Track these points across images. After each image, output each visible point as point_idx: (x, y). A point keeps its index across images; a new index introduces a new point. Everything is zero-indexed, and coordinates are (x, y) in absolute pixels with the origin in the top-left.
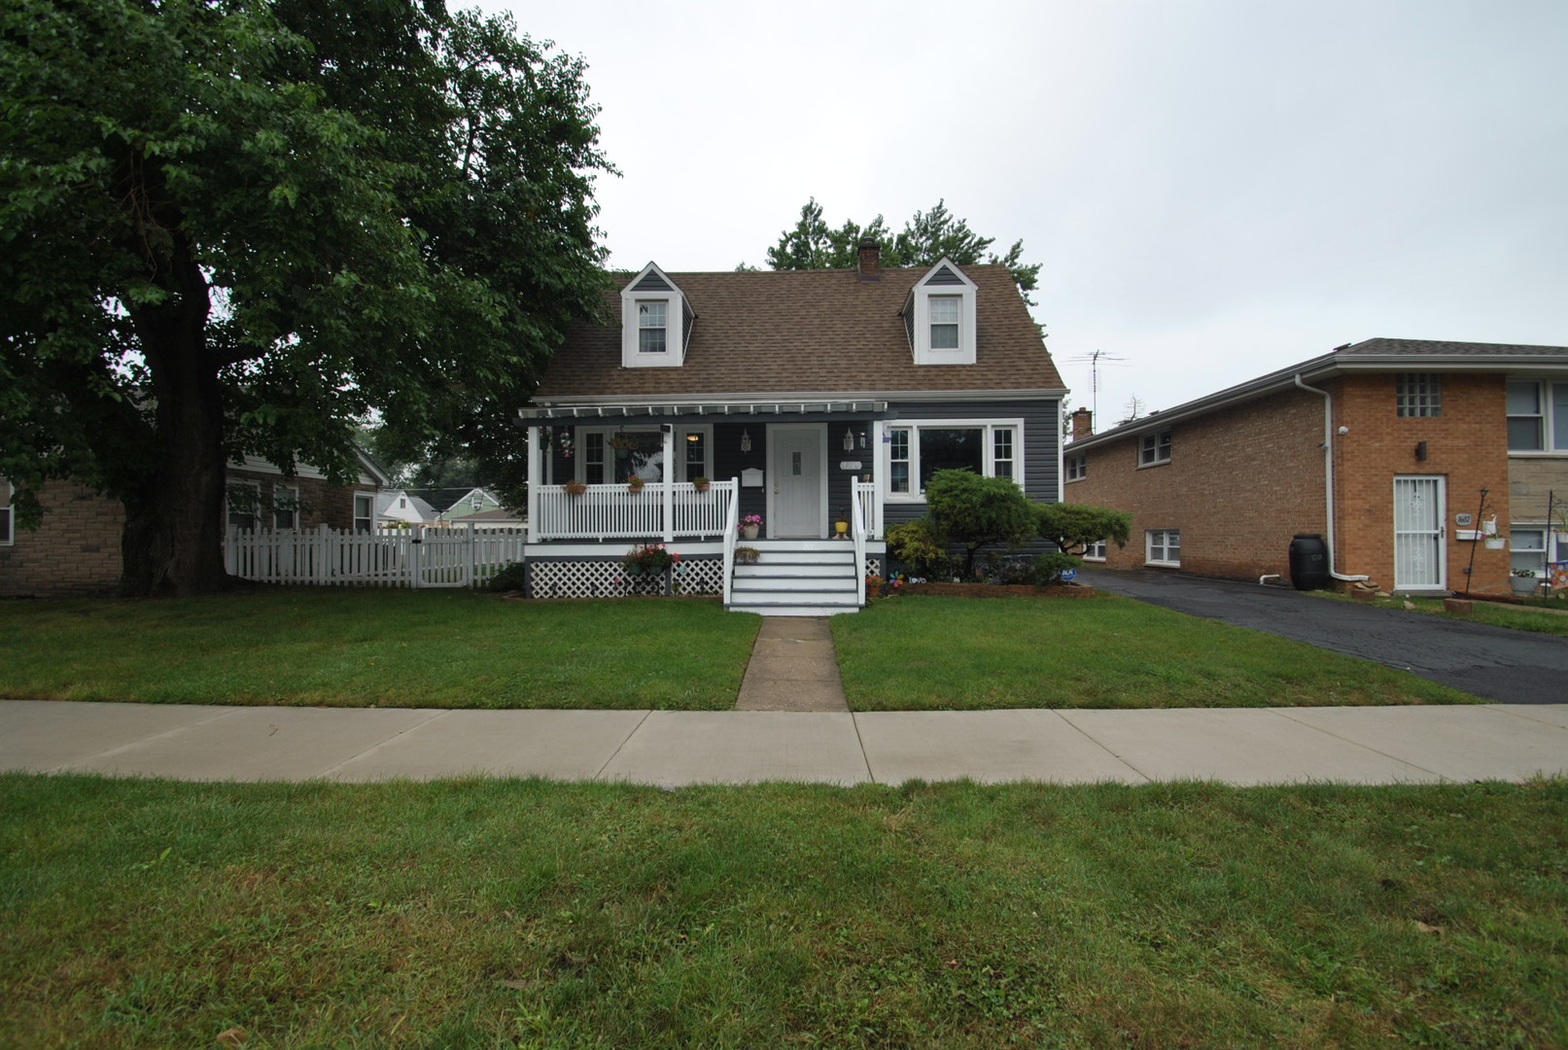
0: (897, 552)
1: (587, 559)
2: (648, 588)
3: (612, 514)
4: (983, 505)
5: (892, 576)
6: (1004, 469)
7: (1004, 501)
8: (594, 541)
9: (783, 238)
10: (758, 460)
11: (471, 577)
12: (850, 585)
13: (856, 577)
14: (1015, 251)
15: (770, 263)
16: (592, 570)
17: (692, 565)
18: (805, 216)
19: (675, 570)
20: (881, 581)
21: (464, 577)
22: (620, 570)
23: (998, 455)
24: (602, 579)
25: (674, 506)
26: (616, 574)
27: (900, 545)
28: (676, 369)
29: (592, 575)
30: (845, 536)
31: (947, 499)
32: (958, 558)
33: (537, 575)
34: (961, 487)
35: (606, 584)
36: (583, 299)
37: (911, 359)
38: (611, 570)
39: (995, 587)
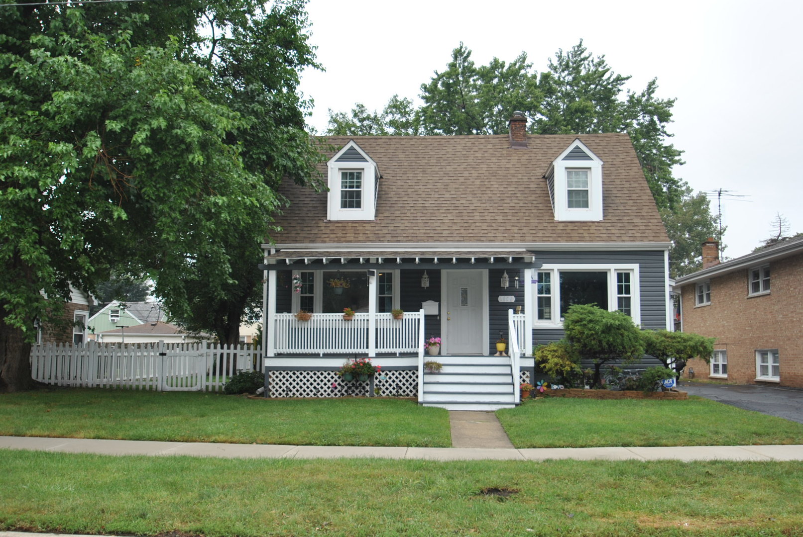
0: (542, 366)
1: (312, 369)
2: (357, 391)
3: (330, 335)
4: (603, 332)
5: (539, 383)
6: (625, 304)
7: (618, 329)
8: (316, 356)
9: (435, 77)
10: (434, 294)
11: (204, 383)
12: (509, 389)
13: (513, 384)
14: (651, 88)
15: (423, 98)
16: (315, 377)
17: (390, 374)
18: (456, 58)
19: (377, 378)
20: (531, 387)
21: (199, 384)
22: (336, 377)
23: (620, 292)
24: (322, 384)
25: (377, 329)
26: (332, 381)
27: (544, 360)
28: (369, 222)
29: (315, 381)
30: (504, 354)
31: (578, 328)
32: (590, 371)
33: (274, 380)
34: (588, 319)
35: (325, 388)
36: (303, 171)
37: (552, 215)
38: (329, 377)
39: (614, 392)
